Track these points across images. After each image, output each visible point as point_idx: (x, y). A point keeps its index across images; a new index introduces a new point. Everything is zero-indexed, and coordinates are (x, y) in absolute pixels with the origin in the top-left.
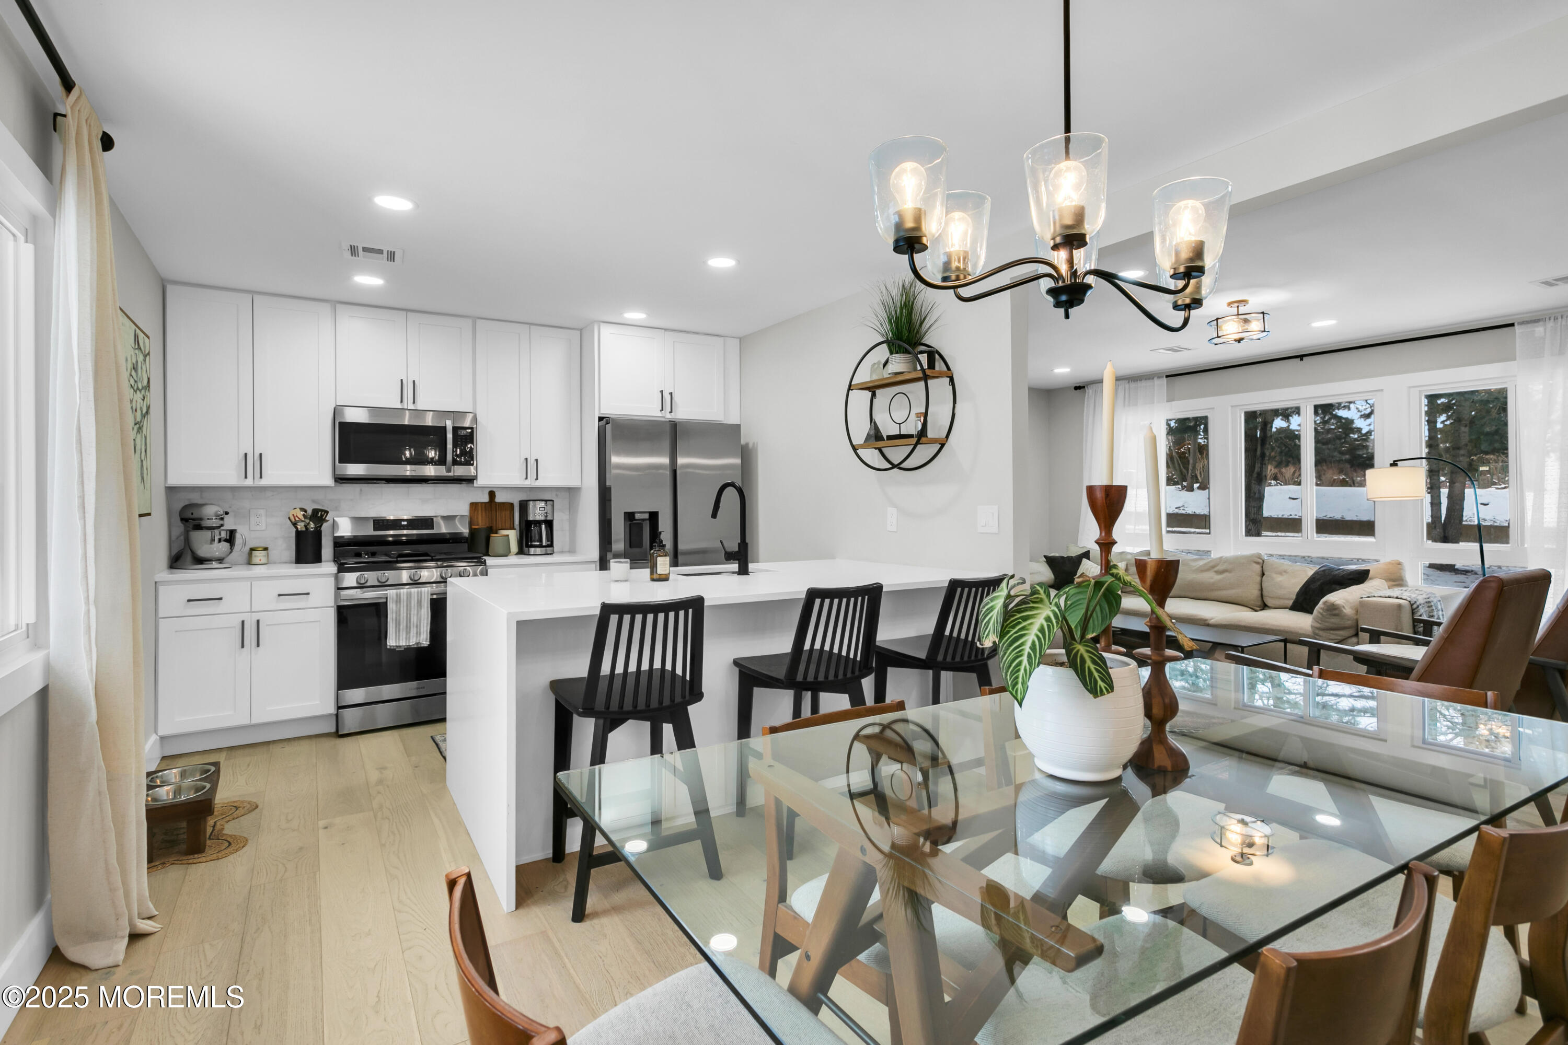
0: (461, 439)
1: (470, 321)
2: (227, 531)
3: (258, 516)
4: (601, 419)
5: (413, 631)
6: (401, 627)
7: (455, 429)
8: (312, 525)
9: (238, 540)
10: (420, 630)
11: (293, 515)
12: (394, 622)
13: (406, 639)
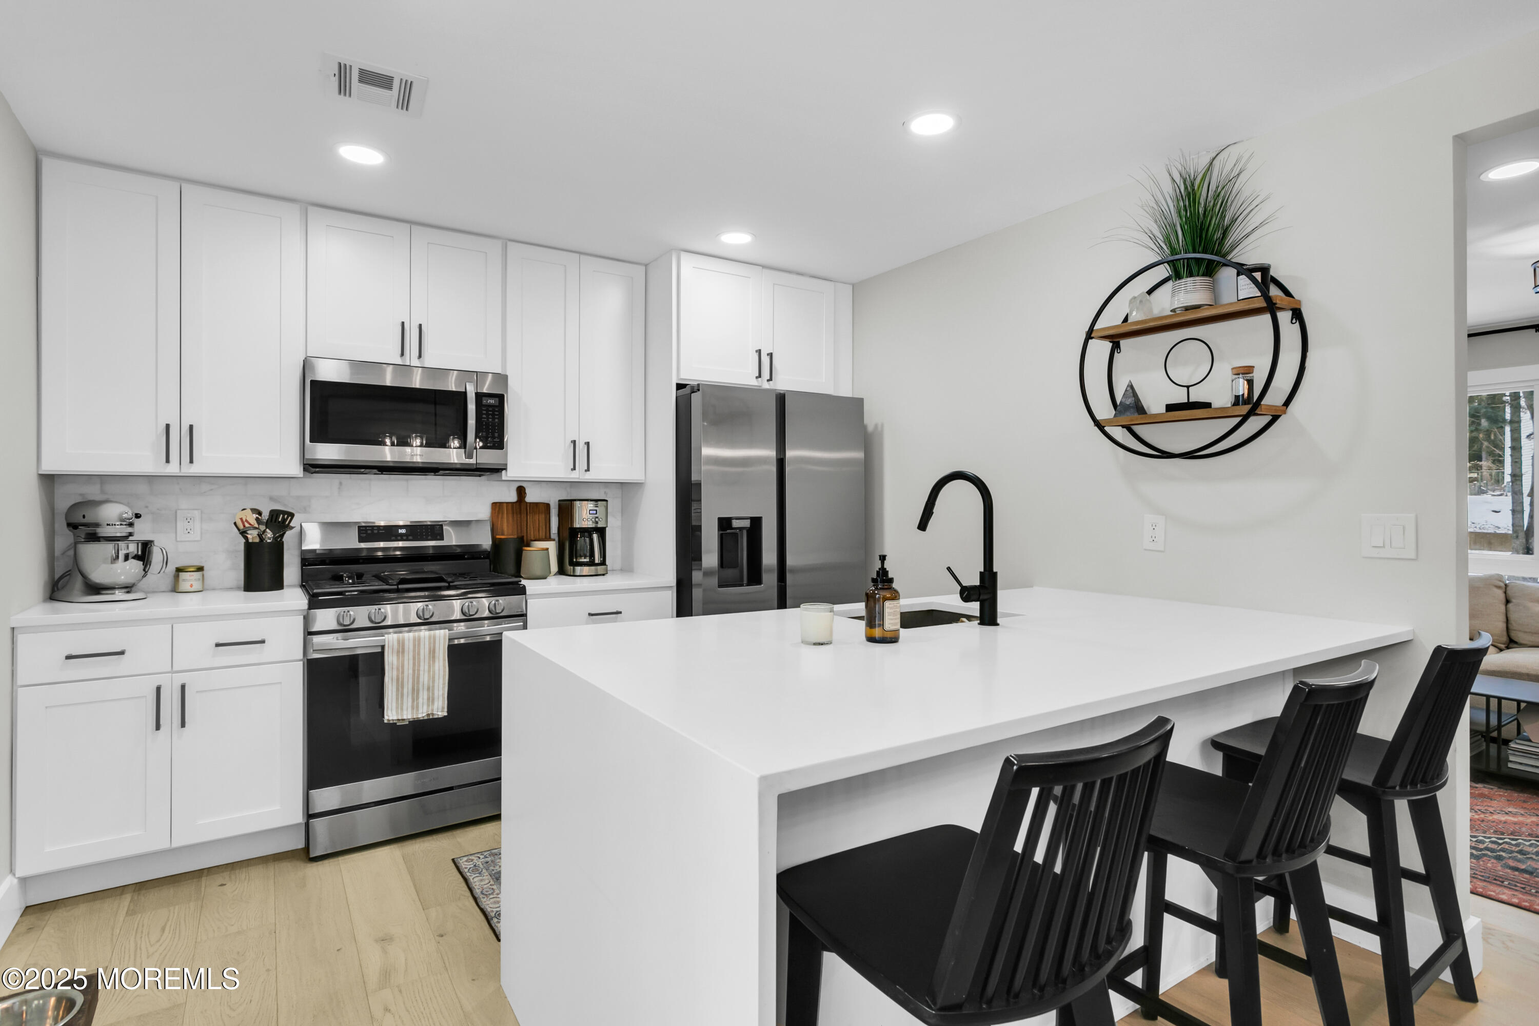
0: (487, 410)
1: (499, 244)
2: (138, 542)
3: (189, 520)
4: (680, 386)
5: (424, 695)
6: (405, 690)
7: (479, 396)
8: (269, 534)
9: (156, 557)
10: (433, 694)
11: (241, 519)
12: (395, 684)
13: (413, 708)
